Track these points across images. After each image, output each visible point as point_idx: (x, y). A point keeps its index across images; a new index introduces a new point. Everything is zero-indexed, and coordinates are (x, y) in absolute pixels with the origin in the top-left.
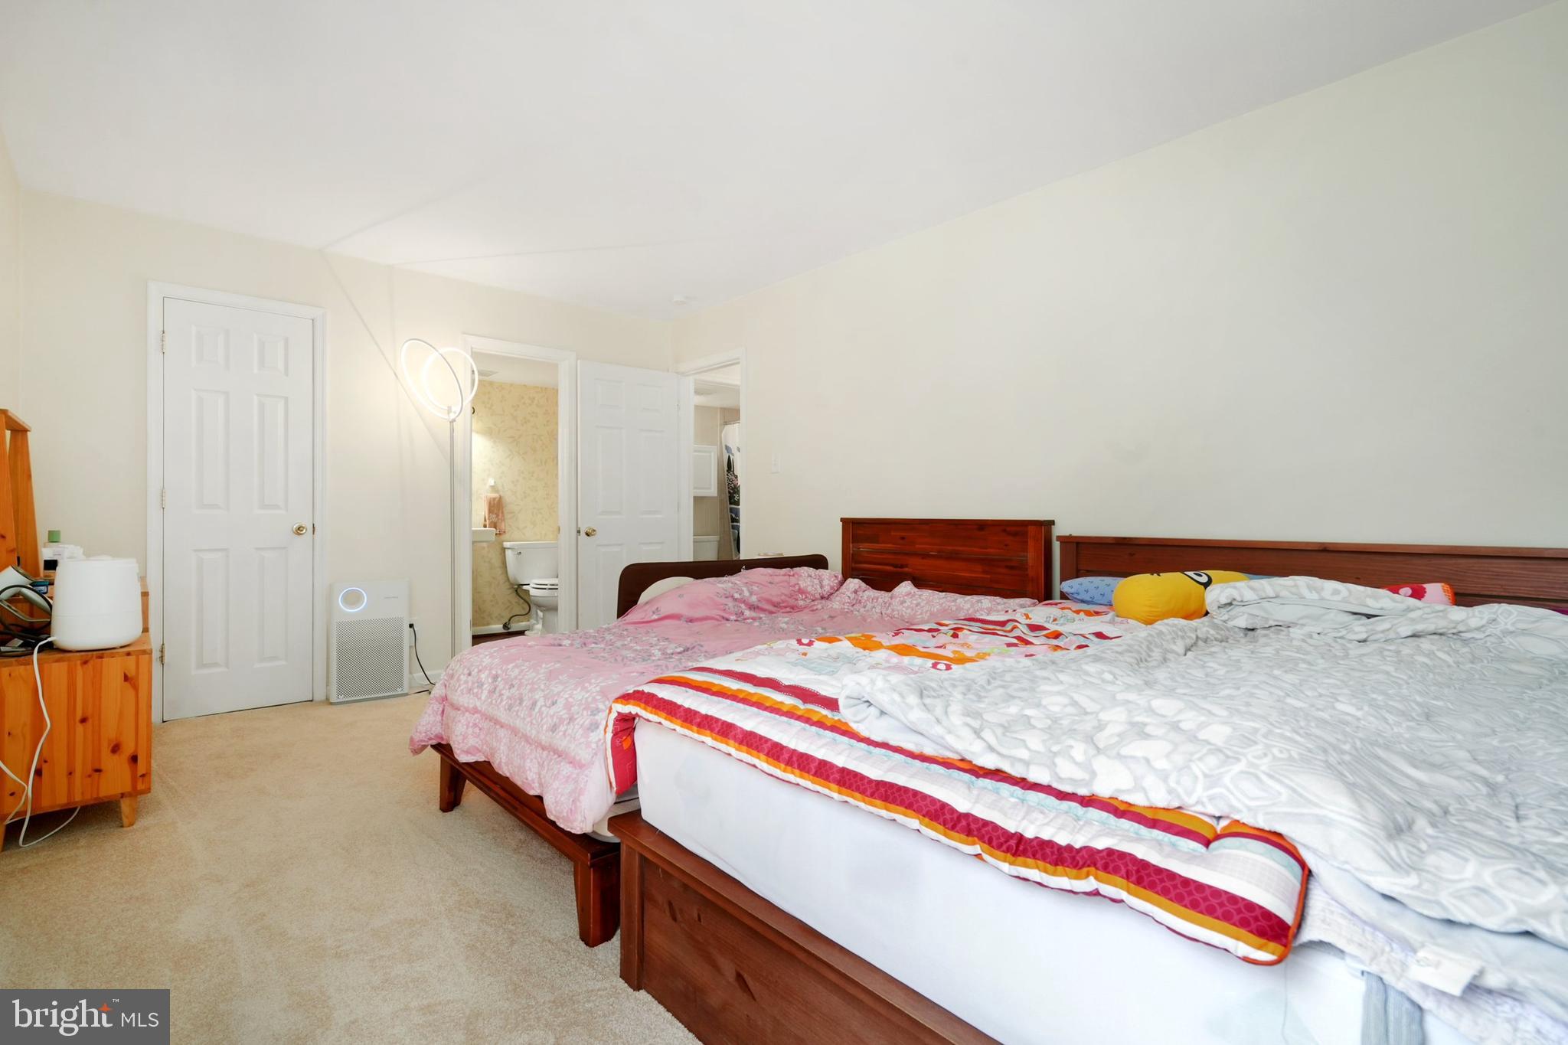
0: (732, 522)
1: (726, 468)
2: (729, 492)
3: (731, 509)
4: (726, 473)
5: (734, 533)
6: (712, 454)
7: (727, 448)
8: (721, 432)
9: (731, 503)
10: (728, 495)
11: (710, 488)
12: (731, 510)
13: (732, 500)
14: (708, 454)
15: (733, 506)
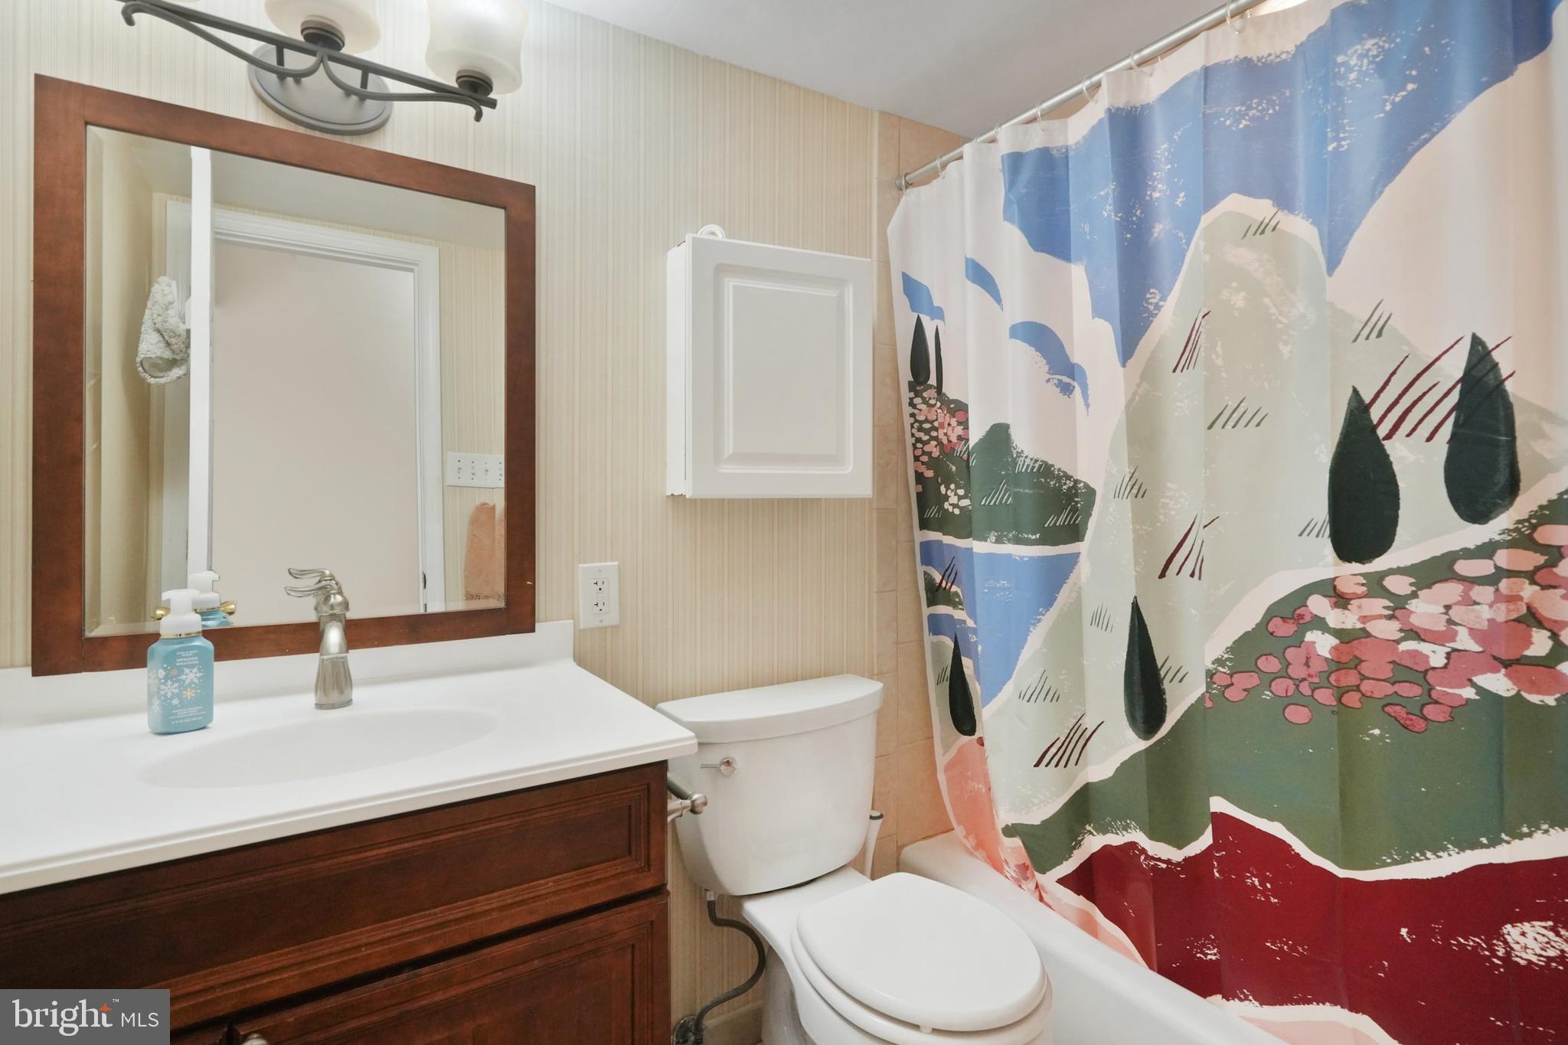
0: (931, 602)
1: (906, 375)
2: (920, 478)
3: (926, 546)
4: (906, 394)
5: (937, 648)
6: (849, 292)
7: (913, 289)
8: (884, 221)
9: (924, 525)
10: (914, 489)
11: (836, 459)
12: (929, 554)
13: (932, 512)
14: (831, 293)
15: (934, 536)
